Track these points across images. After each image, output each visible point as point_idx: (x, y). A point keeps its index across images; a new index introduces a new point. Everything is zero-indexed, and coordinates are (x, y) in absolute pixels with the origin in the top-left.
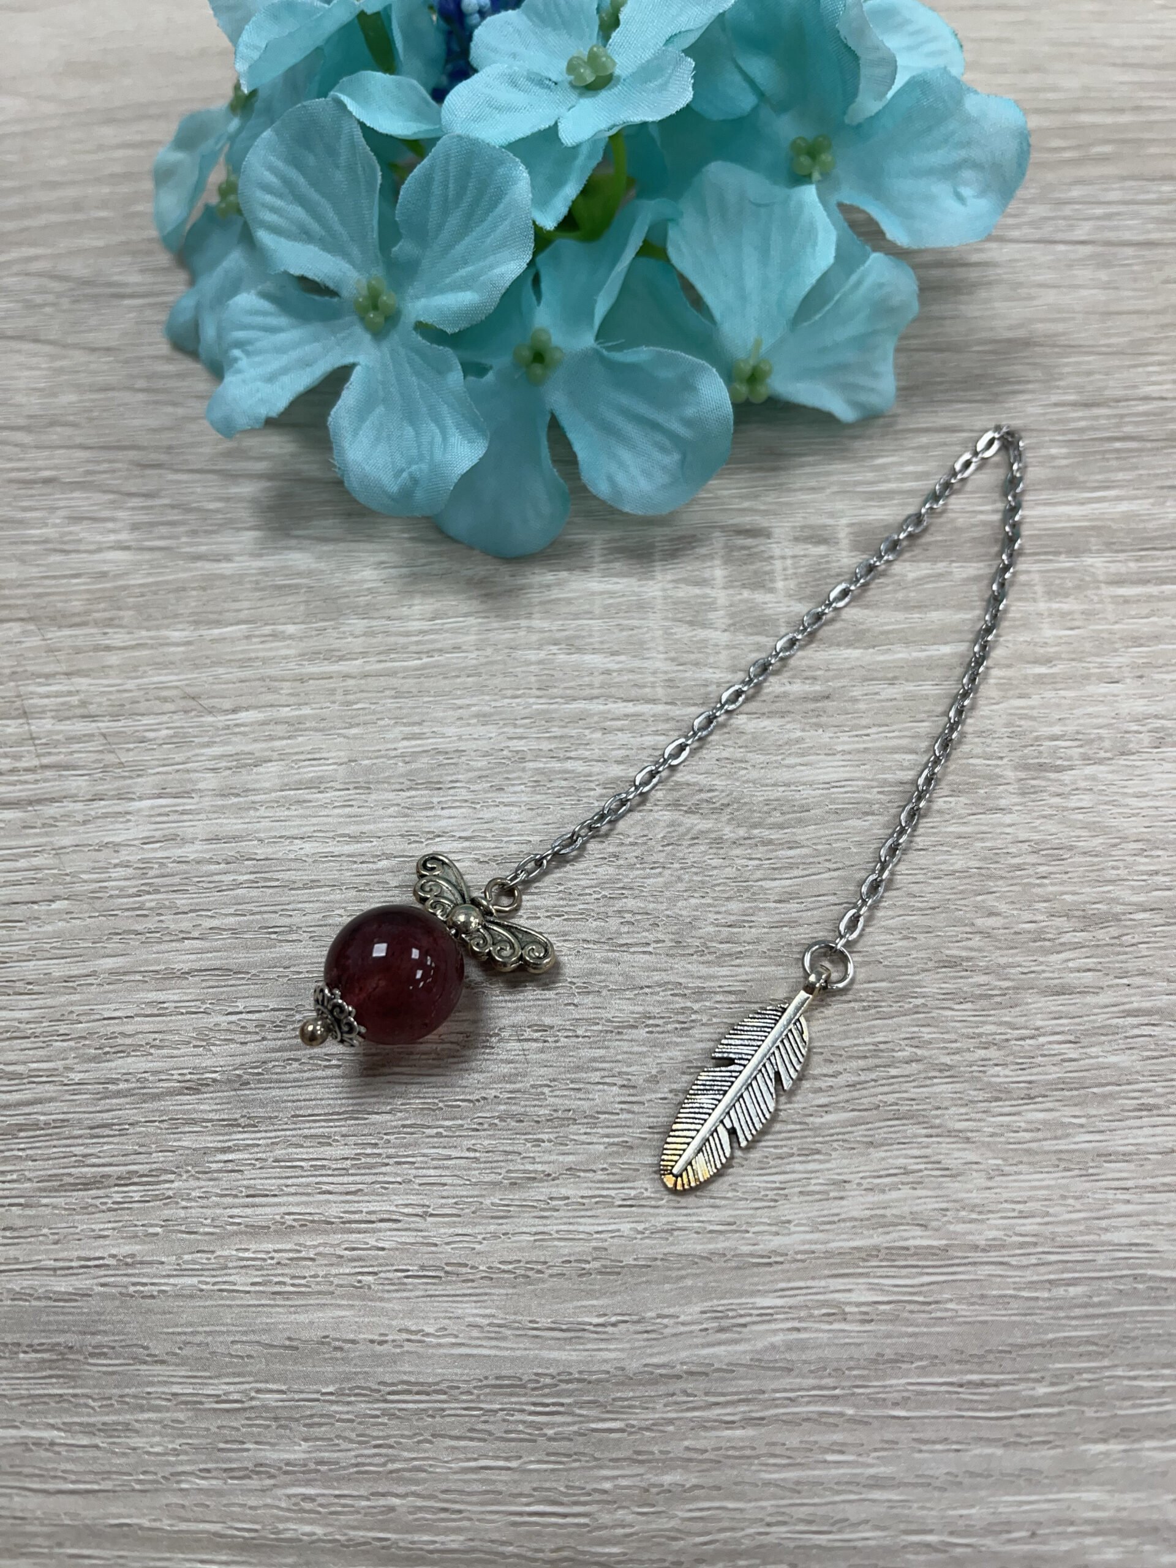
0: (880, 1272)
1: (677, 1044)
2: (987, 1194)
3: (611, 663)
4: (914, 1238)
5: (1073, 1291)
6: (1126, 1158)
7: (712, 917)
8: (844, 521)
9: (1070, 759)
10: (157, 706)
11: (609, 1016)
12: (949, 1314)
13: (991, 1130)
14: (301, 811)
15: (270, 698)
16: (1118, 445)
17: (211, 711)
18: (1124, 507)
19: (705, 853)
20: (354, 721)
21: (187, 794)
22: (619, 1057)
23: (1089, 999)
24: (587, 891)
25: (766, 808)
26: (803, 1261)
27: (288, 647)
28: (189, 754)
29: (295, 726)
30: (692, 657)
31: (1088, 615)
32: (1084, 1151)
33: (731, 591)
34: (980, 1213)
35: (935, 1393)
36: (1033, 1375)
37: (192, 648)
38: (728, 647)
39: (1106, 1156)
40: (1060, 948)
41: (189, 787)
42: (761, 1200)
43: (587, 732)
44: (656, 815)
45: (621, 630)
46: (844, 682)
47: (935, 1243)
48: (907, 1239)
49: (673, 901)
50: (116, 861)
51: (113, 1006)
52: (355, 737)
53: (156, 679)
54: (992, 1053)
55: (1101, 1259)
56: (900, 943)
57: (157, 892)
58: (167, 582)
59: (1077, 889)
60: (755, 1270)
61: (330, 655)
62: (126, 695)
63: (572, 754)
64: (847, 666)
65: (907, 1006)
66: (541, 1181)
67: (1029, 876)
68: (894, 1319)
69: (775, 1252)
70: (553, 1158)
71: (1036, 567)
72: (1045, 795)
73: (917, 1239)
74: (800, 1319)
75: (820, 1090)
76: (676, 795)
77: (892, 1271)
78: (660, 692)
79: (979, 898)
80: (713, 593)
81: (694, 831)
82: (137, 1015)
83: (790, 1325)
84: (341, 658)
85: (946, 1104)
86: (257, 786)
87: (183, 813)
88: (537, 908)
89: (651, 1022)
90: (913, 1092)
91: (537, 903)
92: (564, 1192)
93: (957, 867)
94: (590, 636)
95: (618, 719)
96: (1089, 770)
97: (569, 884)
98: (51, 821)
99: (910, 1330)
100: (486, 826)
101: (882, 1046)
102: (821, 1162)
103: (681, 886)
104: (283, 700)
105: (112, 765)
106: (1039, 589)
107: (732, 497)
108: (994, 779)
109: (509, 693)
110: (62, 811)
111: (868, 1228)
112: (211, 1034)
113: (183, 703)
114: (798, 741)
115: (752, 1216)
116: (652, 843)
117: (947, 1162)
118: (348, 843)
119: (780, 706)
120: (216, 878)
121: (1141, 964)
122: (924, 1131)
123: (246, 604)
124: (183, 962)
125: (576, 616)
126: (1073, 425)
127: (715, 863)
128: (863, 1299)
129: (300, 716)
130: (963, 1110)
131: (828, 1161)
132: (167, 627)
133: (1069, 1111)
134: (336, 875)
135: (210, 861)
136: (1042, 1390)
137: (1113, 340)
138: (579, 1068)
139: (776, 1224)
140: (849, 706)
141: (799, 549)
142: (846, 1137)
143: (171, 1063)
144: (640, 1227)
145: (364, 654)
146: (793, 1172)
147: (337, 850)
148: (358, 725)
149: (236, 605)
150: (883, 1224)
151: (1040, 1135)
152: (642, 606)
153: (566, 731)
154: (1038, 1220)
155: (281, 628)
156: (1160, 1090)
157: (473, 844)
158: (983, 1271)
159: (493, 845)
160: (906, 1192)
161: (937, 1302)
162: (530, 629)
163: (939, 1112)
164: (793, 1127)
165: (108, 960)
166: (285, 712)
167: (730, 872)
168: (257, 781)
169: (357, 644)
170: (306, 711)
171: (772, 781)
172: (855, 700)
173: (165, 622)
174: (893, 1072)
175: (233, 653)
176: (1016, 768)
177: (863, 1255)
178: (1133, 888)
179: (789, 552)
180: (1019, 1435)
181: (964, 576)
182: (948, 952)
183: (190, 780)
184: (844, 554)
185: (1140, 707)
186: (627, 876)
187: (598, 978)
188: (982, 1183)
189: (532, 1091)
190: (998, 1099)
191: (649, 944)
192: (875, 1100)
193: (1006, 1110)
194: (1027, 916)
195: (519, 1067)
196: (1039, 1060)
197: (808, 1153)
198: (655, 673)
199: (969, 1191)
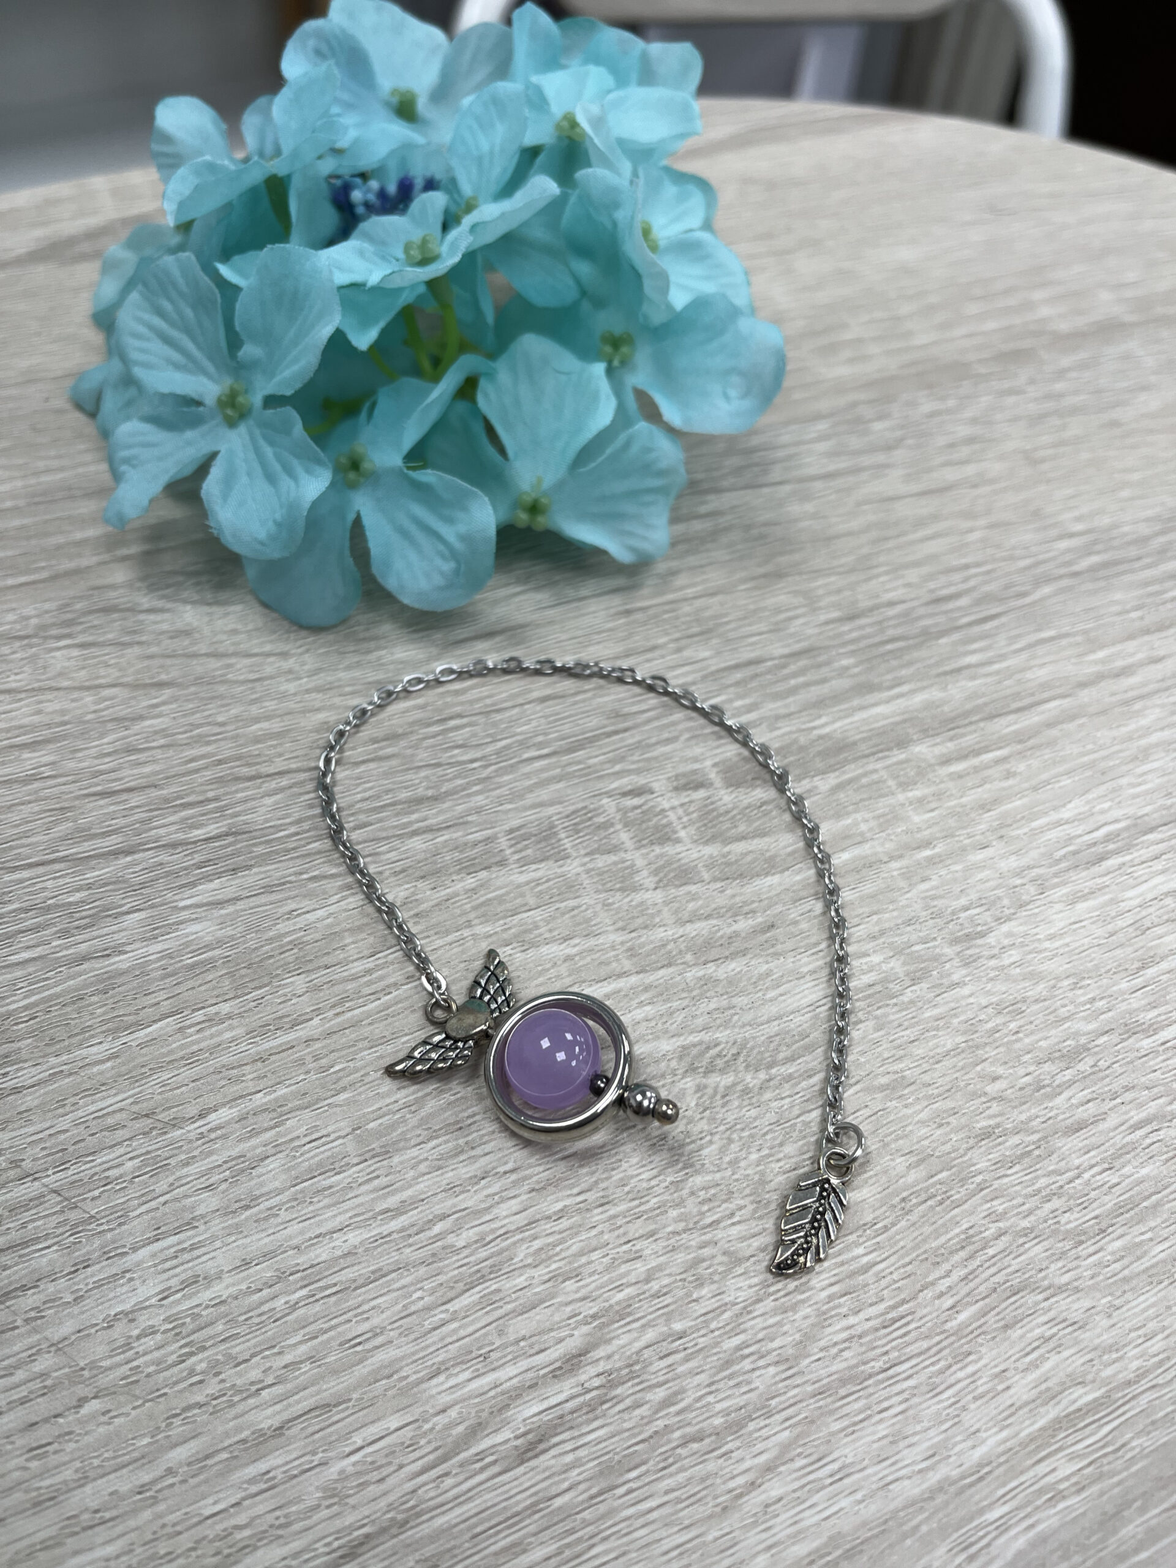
0: (1071, 1440)
1: (803, 1301)
2: (1114, 1332)
3: (567, 950)
4: (1080, 1397)
7: (776, 1166)
8: (708, 763)
9: (986, 923)
10: (110, 1138)
11: (731, 1298)
13: (1089, 1272)
14: (326, 1201)
15: (235, 1089)
16: (889, 647)
17: (175, 1124)
18: (919, 699)
19: (740, 1107)
20: (338, 1086)
21: (190, 1225)
22: (760, 1336)
23: (1102, 1126)
24: (653, 1183)
25: (772, 1046)
26: (1007, 1461)
27: (231, 1028)
28: (171, 1179)
29: (279, 1112)
30: (640, 921)
31: (939, 796)
32: (1164, 1261)
33: (644, 851)
34: (1117, 1350)
37: (119, 1061)
38: (666, 903)
40: (1058, 1090)
41: (188, 1216)
42: (946, 1420)
44: (681, 1085)
45: (563, 914)
46: (779, 908)
47: (1097, 1394)
48: (1075, 1401)
49: (734, 1163)
50: (136, 1332)
51: (210, 1500)
52: (348, 1103)
53: (92, 1108)
54: (1056, 1203)
56: (939, 1132)
57: (204, 1349)
58: (57, 996)
59: (1045, 1034)
60: (973, 1489)
61: (279, 1024)
62: (63, 1137)
64: (774, 893)
65: (972, 1187)
67: (1007, 1035)
69: (981, 1465)
70: (747, 1464)
71: (879, 765)
72: (983, 961)
73: (1083, 1396)
75: (941, 1295)
76: (688, 1059)
77: (1079, 1436)
78: (627, 965)
79: (978, 1068)
80: (628, 856)
81: (721, 1090)
82: (244, 1499)
84: (295, 1024)
85: (1045, 1264)
86: (264, 1190)
87: (193, 1248)
88: (615, 1217)
90: (1015, 1264)
91: (611, 1212)
92: (775, 1493)
93: (949, 1046)
94: (536, 927)
96: (1005, 928)
98: (33, 1314)
101: (971, 1232)
102: (976, 1361)
103: (734, 1147)
104: (251, 1086)
105: (84, 1222)
106: (891, 783)
107: (602, 763)
108: (939, 959)
110: (43, 1297)
111: (1042, 1405)
112: (339, 1486)
113: (138, 1125)
114: (768, 974)
115: (946, 1440)
117: (1074, 1316)
118: (393, 1218)
119: (737, 945)
120: (265, 1308)
121: (1123, 1081)
122: (1041, 1297)
123: (162, 995)
124: (267, 1418)
126: (848, 637)
128: (1068, 1472)
129: (276, 1100)
130: (1060, 1264)
131: (980, 1359)
132: (80, 1045)
133: (1136, 1230)
134: (395, 1256)
135: (250, 1292)
137: (843, 560)
138: (728, 1363)
139: (969, 1437)
140: (792, 928)
141: (684, 797)
143: (310, 1536)
144: (859, 1496)
145: (318, 1011)
146: (959, 1381)
147: (385, 1229)
148: (344, 1089)
149: (151, 999)
150: (1051, 1397)
151: (1125, 1261)
152: (570, 887)
154: (1160, 1336)
155: (213, 1010)
158: (1144, 1400)
160: (1054, 1359)
161: (1123, 1445)
163: (1043, 1274)
164: (938, 1338)
165: (179, 1450)
166: (259, 1099)
167: (771, 1117)
168: (261, 1185)
169: (304, 1005)
170: (282, 1091)
171: (765, 1018)
172: (795, 923)
173: (75, 1040)
174: (991, 1252)
175: (171, 1052)
176: (951, 944)
177: (1050, 1432)
178: (1085, 1018)
179: (676, 802)
181: (828, 787)
182: (979, 1126)
183: (184, 1209)
184: (723, 792)
185: (1013, 862)
186: (682, 1154)
187: (705, 1265)
188: (1106, 1323)
189: (698, 1405)
190: (1081, 1242)
191: (732, 1214)
192: (990, 1284)
193: (1091, 1250)
194: (1022, 1071)
195: (674, 1386)
196: (1093, 1194)
197: (962, 1357)
198: (613, 948)
199: (1099, 1336)
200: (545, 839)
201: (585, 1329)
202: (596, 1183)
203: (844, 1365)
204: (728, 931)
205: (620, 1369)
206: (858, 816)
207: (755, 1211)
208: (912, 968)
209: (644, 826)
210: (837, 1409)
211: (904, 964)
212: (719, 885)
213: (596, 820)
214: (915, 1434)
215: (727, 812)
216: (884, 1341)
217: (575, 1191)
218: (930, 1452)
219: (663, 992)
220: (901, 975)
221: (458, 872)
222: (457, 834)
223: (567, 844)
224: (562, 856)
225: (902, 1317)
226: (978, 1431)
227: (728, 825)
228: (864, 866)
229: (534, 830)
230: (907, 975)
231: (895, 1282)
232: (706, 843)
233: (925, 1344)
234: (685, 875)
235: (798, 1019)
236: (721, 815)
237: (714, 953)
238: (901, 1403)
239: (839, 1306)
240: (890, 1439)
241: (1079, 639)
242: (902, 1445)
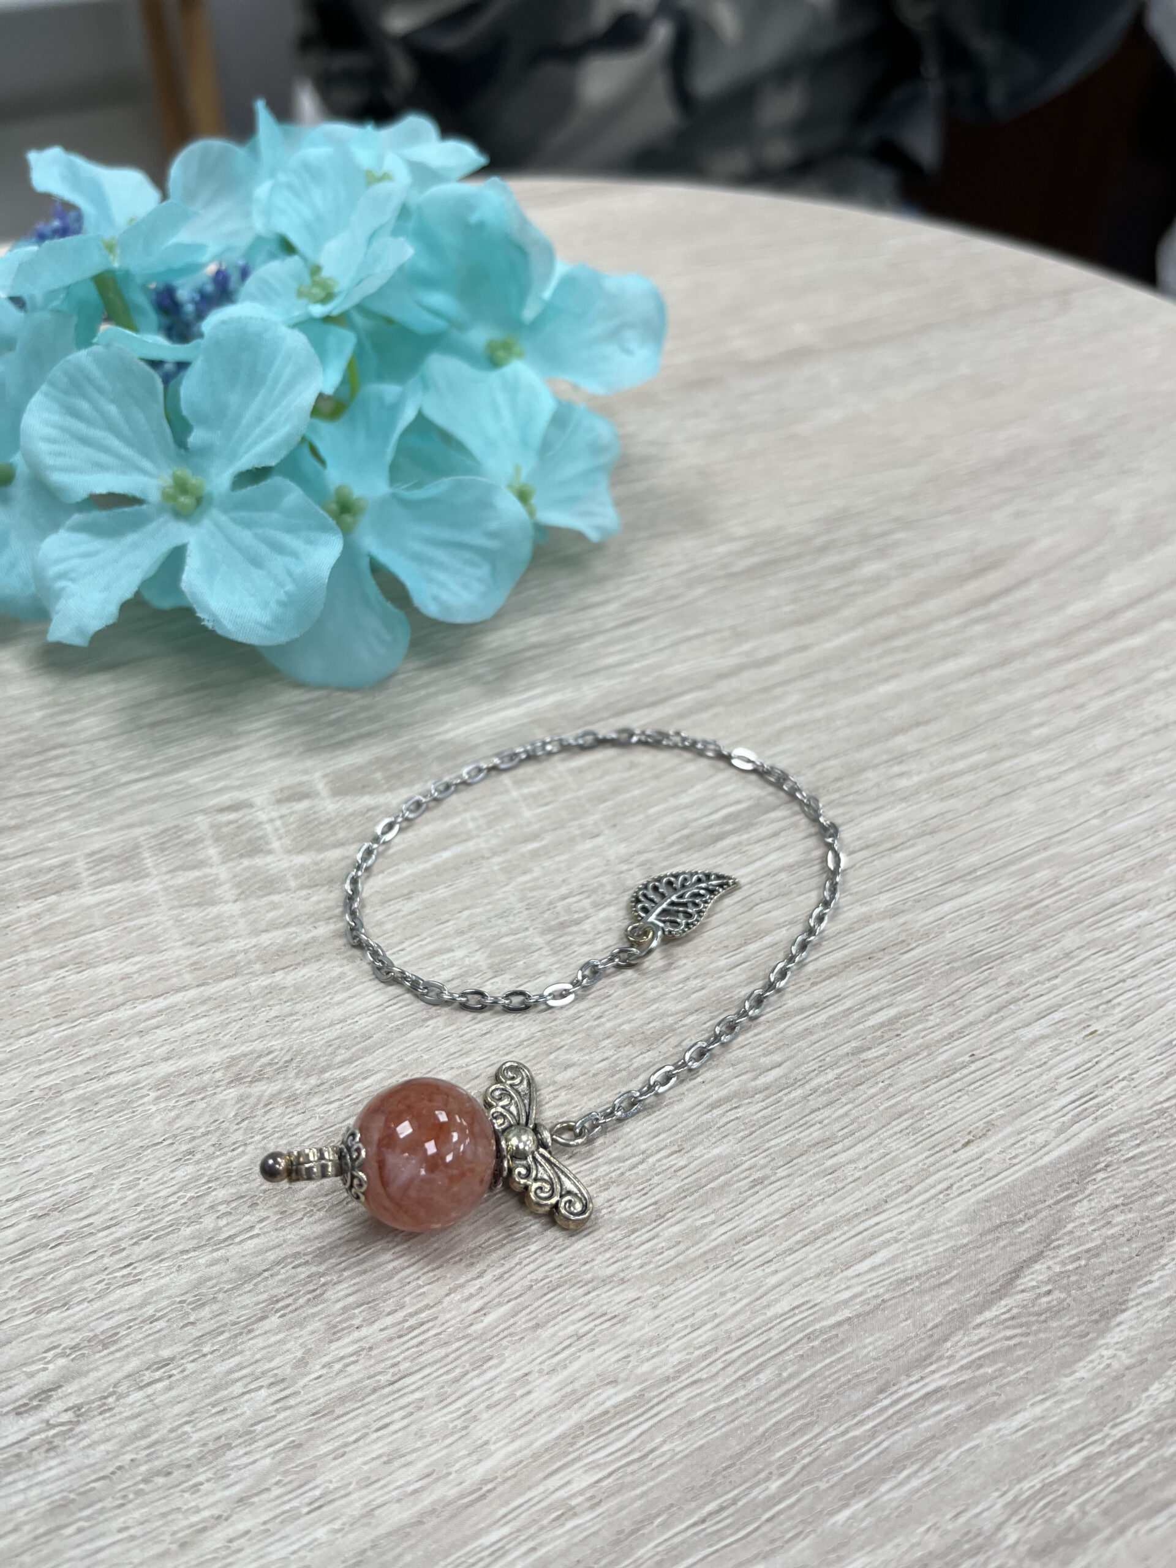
0: (590, 1448)
1: (314, 1315)
2: (657, 1323)
3: (127, 967)
4: (609, 1398)
5: (763, 1377)
6: (759, 1233)
8: (318, 775)
9: (583, 910)
11: (233, 1318)
12: (668, 1456)
13: (639, 1262)
19: (283, 1115)
22: (258, 1356)
23: (676, 1107)
24: (171, 1200)
25: (330, 1050)
26: (514, 1476)
30: (211, 934)
31: (555, 790)
32: (725, 1244)
33: (230, 864)
34: (658, 1344)
35: (683, 1542)
36: (762, 1475)
38: (244, 914)
39: (742, 1240)
40: (635, 1074)
42: (452, 1434)
43: (122, 1040)
44: (221, 1097)
45: (130, 932)
47: (629, 1394)
48: (603, 1403)
54: (614, 1191)
55: (774, 1334)
59: (630, 1016)
60: (471, 1510)
63: (112, 1069)
66: (213, 1527)
67: (587, 1021)
68: (620, 1489)
69: (485, 1481)
70: (218, 1496)
73: (611, 1397)
74: (531, 1537)
75: (471, 1296)
76: (235, 1069)
77: (601, 1442)
78: (188, 978)
79: (552, 1057)
80: (214, 871)
81: (265, 1098)
83: (524, 1548)
85: (591, 1256)
88: (120, 1239)
89: (280, 1304)
90: (558, 1258)
91: (118, 1235)
92: (241, 1527)
93: (523, 1036)
94: (99, 948)
95: (153, 1017)
97: (148, 1201)
99: (639, 1491)
100: (35, 1177)
102: (496, 1366)
107: (204, 781)
108: (526, 950)
109: (23, 1032)
111: (564, 1410)
114: (340, 976)
115: (448, 1455)
116: (224, 1125)
117: (615, 1310)
122: (581, 1291)
125: (77, 934)
127: (296, 1119)
128: (584, 1484)
130: (608, 1255)
131: (502, 1363)
133: (697, 1214)
136: (774, 1486)
138: (216, 1388)
139: (474, 1451)
141: (284, 810)
142: (512, 1330)
144: (337, 1525)
146: (474, 1389)
150: (575, 1399)
151: (682, 1247)
152: (144, 905)
153: (98, 1047)
154: (709, 1326)
156: (762, 1162)
157: (25, 1202)
158: (682, 1398)
159: (48, 1194)
160: (586, 1356)
161: (652, 1451)
162: (29, 963)
163: (587, 1267)
164: (457, 1345)
171: (328, 1022)
176: (543, 933)
177: (569, 1440)
178: (675, 999)
179: (275, 814)
180: (773, 1541)
184: (328, 801)
185: (622, 849)
186: (209, 1168)
187: (210, 1284)
188: (650, 1314)
189: (173, 1435)
190: (634, 1231)
191: (252, 1227)
192: (526, 1282)
193: (645, 1237)
194: (597, 1056)
195: (150, 1417)
196: (656, 1180)
197: (481, 1363)
198: (176, 962)
199: (641, 1328)
200: (127, 860)
201: (62, 1362)
202: (107, 1204)
203: (348, 1380)
204: (305, 937)
205: (93, 1402)
206: (468, 815)
207: (278, 1221)
208: (497, 960)
209: (237, 840)
210: (329, 1430)
211: (490, 956)
212: (304, 892)
213: (185, 837)
214: (414, 1451)
215: (329, 820)
216: (397, 1351)
217: (82, 1215)
218: (427, 1471)
219: (222, 1003)
220: (484, 968)
221: (25, 898)
222: (33, 861)
223: (149, 862)
224: (140, 875)
225: (422, 1324)
226: (486, 1443)
227: (328, 832)
228: (465, 863)
229: (116, 853)
230: (490, 967)
231: (420, 1287)
232: (300, 852)
233: (442, 1352)
234: (270, 884)
235: (363, 1021)
236: (322, 824)
237: (285, 961)
238: (404, 1418)
239: (353, 1317)
240: (385, 1459)
241: (726, 634)
242: (397, 1464)
